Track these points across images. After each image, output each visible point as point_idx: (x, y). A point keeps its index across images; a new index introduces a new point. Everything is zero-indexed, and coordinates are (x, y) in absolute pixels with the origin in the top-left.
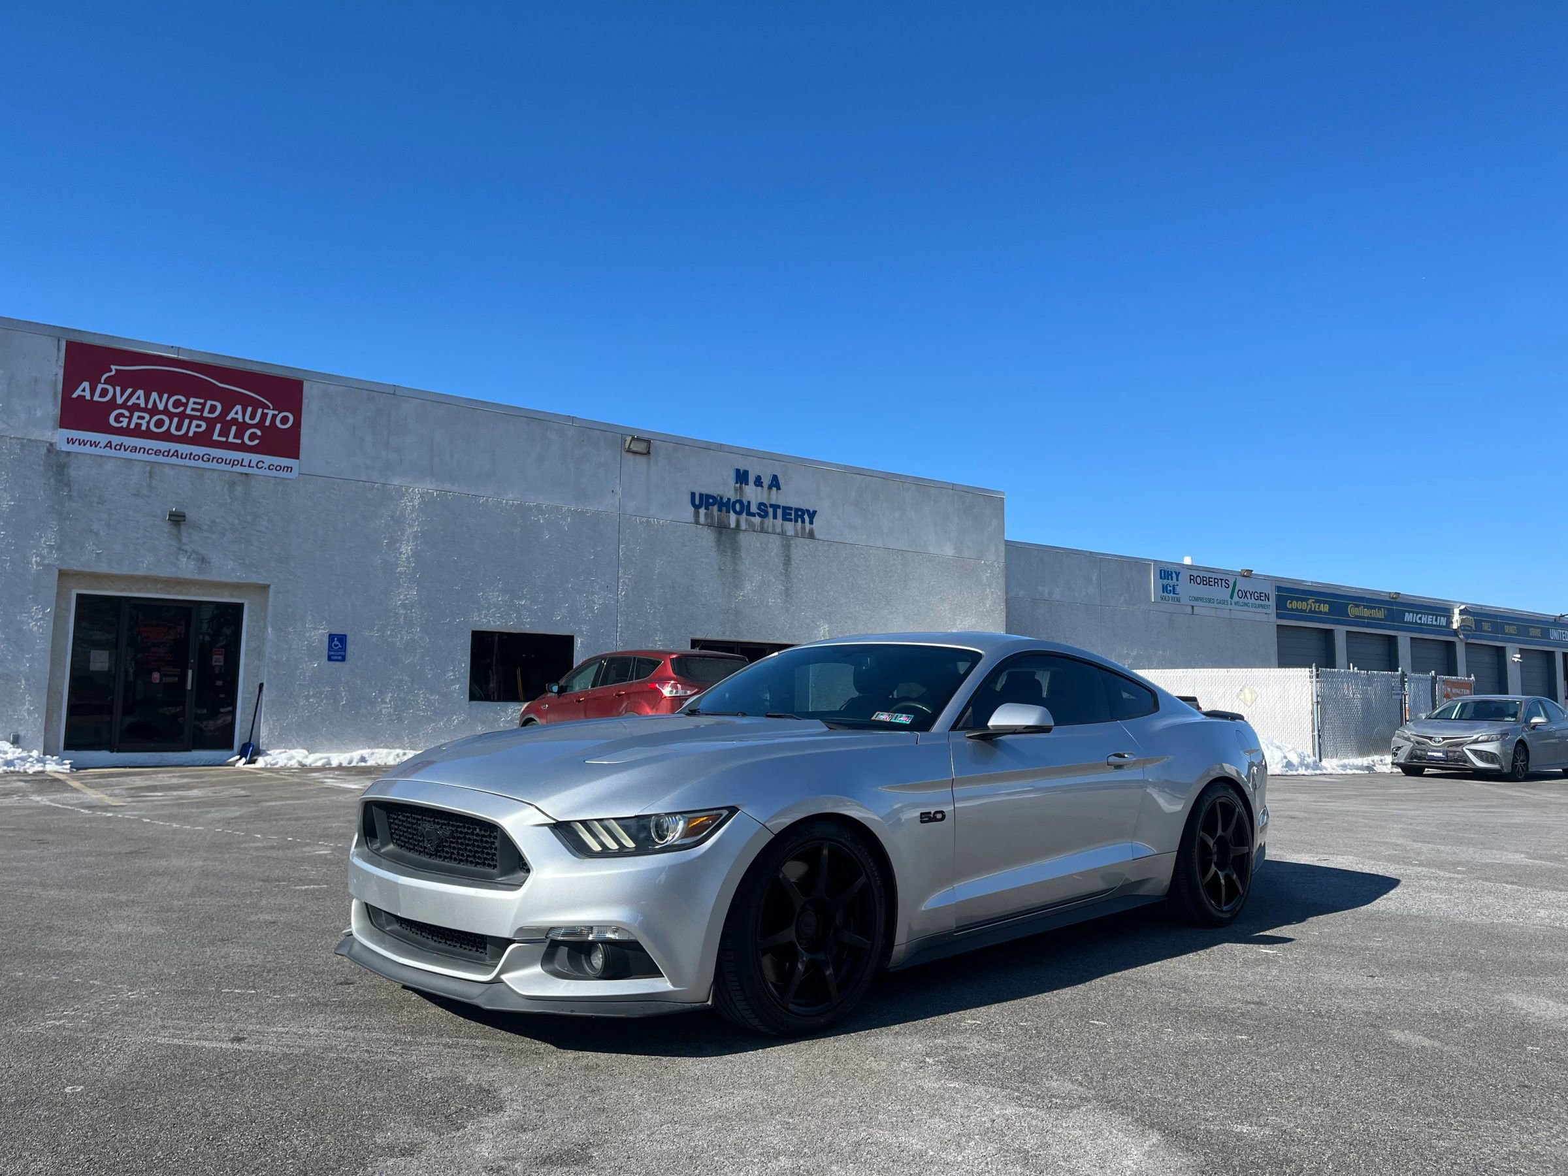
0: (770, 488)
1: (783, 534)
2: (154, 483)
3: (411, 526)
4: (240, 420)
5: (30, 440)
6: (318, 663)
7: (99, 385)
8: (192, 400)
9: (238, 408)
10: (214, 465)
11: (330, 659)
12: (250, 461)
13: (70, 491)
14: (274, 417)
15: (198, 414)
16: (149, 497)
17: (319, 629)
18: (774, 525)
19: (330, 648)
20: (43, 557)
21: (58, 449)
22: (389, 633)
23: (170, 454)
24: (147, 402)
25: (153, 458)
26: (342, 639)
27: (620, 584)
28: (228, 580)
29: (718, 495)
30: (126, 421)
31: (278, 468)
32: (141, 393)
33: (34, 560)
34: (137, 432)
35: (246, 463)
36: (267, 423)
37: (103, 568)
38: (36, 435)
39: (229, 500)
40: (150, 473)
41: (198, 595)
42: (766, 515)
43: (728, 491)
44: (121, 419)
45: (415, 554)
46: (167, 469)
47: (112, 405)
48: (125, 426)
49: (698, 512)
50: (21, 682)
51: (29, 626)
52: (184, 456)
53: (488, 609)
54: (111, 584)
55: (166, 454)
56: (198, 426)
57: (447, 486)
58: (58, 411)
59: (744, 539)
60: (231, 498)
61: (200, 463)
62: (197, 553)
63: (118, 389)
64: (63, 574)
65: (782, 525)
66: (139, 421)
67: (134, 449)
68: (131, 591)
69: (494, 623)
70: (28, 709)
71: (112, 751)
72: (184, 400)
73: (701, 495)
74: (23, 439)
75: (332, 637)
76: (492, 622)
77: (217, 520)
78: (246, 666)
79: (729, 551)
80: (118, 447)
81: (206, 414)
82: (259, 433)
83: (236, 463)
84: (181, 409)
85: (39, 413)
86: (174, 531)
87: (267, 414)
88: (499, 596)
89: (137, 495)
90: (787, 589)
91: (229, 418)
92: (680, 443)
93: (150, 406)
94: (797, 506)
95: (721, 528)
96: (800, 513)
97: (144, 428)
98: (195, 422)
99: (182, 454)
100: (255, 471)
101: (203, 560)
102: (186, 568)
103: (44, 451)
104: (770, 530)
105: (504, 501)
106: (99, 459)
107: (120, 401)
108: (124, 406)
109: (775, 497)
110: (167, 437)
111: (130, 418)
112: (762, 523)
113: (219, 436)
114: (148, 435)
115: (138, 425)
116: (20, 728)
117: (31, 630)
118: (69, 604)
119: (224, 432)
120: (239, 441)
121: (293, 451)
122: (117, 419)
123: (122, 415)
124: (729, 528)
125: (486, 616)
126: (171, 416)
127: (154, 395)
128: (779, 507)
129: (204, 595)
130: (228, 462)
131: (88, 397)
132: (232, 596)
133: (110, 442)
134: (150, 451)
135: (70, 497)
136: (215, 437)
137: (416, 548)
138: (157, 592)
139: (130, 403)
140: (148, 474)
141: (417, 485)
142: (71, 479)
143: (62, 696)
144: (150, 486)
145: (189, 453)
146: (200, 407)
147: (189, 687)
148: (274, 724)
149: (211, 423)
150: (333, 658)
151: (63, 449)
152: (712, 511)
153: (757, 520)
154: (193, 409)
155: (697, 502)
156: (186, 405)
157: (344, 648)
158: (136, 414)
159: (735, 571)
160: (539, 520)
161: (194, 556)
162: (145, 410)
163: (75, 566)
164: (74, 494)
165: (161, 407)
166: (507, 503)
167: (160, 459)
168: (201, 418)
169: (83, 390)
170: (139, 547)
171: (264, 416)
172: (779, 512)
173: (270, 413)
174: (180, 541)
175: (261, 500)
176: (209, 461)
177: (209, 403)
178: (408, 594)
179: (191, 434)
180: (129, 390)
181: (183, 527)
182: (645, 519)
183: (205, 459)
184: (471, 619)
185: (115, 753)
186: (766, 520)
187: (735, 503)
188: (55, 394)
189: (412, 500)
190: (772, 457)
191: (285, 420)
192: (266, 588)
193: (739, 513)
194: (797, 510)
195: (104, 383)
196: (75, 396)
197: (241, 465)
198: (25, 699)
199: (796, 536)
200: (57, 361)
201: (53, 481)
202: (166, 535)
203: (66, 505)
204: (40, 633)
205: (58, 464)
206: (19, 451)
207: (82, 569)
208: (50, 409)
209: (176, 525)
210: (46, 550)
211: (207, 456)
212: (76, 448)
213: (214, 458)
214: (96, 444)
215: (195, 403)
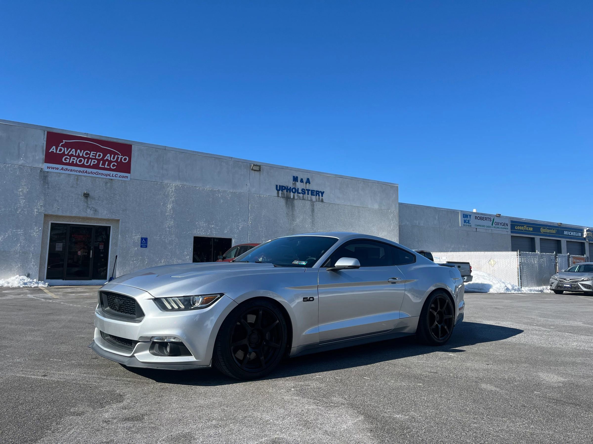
0: (306, 183)
1: (311, 200)
2: (78, 182)
3: (171, 198)
4: (109, 159)
5: (34, 167)
6: (137, 248)
7: (59, 147)
8: (92, 152)
9: (109, 155)
10: (100, 176)
11: (141, 247)
12: (113, 174)
13: (48, 186)
14: (121, 158)
15: (94, 157)
16: (77, 187)
17: (138, 236)
18: (308, 197)
19: (141, 243)
20: (38, 210)
21: (44, 170)
22: (163, 237)
23: (84, 172)
24: (76, 154)
25: (78, 173)
26: (146, 239)
27: (249, 219)
28: (105, 218)
29: (286, 186)
30: (68, 160)
31: (123, 177)
32: (74, 150)
33: (35, 210)
34: (72, 164)
35: (111, 175)
36: (119, 161)
37: (60, 213)
38: (36, 165)
39: (105, 189)
40: (77, 179)
41: (94, 223)
42: (305, 193)
43: (290, 184)
44: (67, 160)
45: (173, 208)
46: (83, 177)
47: (64, 154)
48: (68, 162)
49: (279, 193)
50: (30, 254)
51: (33, 234)
52: (89, 173)
53: (200, 228)
54: (63, 219)
55: (83, 172)
56: (94, 162)
57: (185, 183)
58: (44, 157)
59: (296, 202)
60: (106, 188)
61: (95, 175)
62: (93, 208)
63: (66, 149)
64: (46, 216)
65: (311, 197)
66: (73, 160)
67: (71, 170)
68: (70, 222)
69: (202, 234)
70: (33, 264)
71: (63, 280)
72: (89, 152)
73: (280, 186)
74: (31, 167)
75: (142, 239)
76: (201, 234)
77: (101, 196)
78: (111, 249)
79: (290, 207)
80: (65, 170)
81: (97, 157)
82: (116, 164)
83: (108, 175)
84: (88, 156)
85: (37, 158)
86: (86, 200)
87: (119, 157)
88: (204, 224)
89: (72, 187)
90: (313, 221)
91: (105, 159)
92: (272, 167)
93: (77, 155)
94: (317, 190)
95: (287, 198)
96: (318, 192)
97: (75, 163)
98: (93, 161)
100: (114, 178)
101: (96, 210)
102: (90, 213)
103: (39, 171)
104: (306, 199)
105: (206, 189)
106: (58, 174)
107: (66, 153)
108: (68, 155)
109: (308, 187)
110: (83, 166)
111: (70, 159)
112: (303, 196)
113: (102, 165)
114: (76, 165)
115: (73, 162)
116: (30, 271)
117: (34, 236)
118: (48, 227)
119: (104, 164)
120: (109, 167)
121: (128, 171)
122: (65, 160)
123: (67, 158)
124: (290, 198)
125: (199, 231)
126: (84, 158)
127: (79, 151)
128: (310, 190)
129: (97, 223)
130: (105, 175)
131: (55, 152)
132: (106, 224)
133: (63, 168)
134: (77, 171)
135: (48, 188)
136: (100, 166)
137: (173, 206)
138: (80, 222)
139: (70, 154)
140: (76, 179)
141: (174, 183)
142: (49, 181)
143: (46, 260)
144: (77, 184)
145: (91, 172)
146: (95, 155)
147: (91, 257)
148: (121, 270)
149: (99, 161)
150: (143, 246)
151: (46, 170)
152: (284, 191)
153: (301, 195)
154: (92, 156)
155: (278, 189)
156: (90, 154)
157: (146, 243)
158: (72, 158)
159: (293, 214)
160: (219, 196)
161: (92, 209)
162: (75, 156)
163: (50, 213)
164: (50, 187)
165: (81, 155)
166: (207, 189)
167: (81, 174)
168: (95, 159)
169: (53, 149)
170: (73, 206)
171: (118, 158)
172: (310, 192)
173: (120, 157)
174: (87, 204)
175: (116, 189)
177: (98, 153)
178: (170, 223)
179: (91, 165)
180: (70, 149)
181: (89, 199)
182: (258, 195)
183: (96, 174)
184: (193, 232)
185: (64, 281)
186: (305, 195)
187: (293, 189)
188: (43, 151)
189: (172, 188)
190: (308, 171)
191: (125, 159)
192: (119, 220)
193: (294, 193)
194: (317, 191)
195: (61, 147)
196: (50, 151)
197: (110, 176)
198: (32, 260)
199: (316, 201)
200: (44, 139)
201: (42, 182)
202: (82, 201)
203: (47, 191)
204: (37, 237)
205: (44, 176)
206: (30, 171)
207: (53, 214)
208: (41, 156)
209: (86, 198)
210: (40, 207)
211: (97, 173)
212: (50, 170)
213: (100, 173)
214: (57, 169)
215: (93, 153)
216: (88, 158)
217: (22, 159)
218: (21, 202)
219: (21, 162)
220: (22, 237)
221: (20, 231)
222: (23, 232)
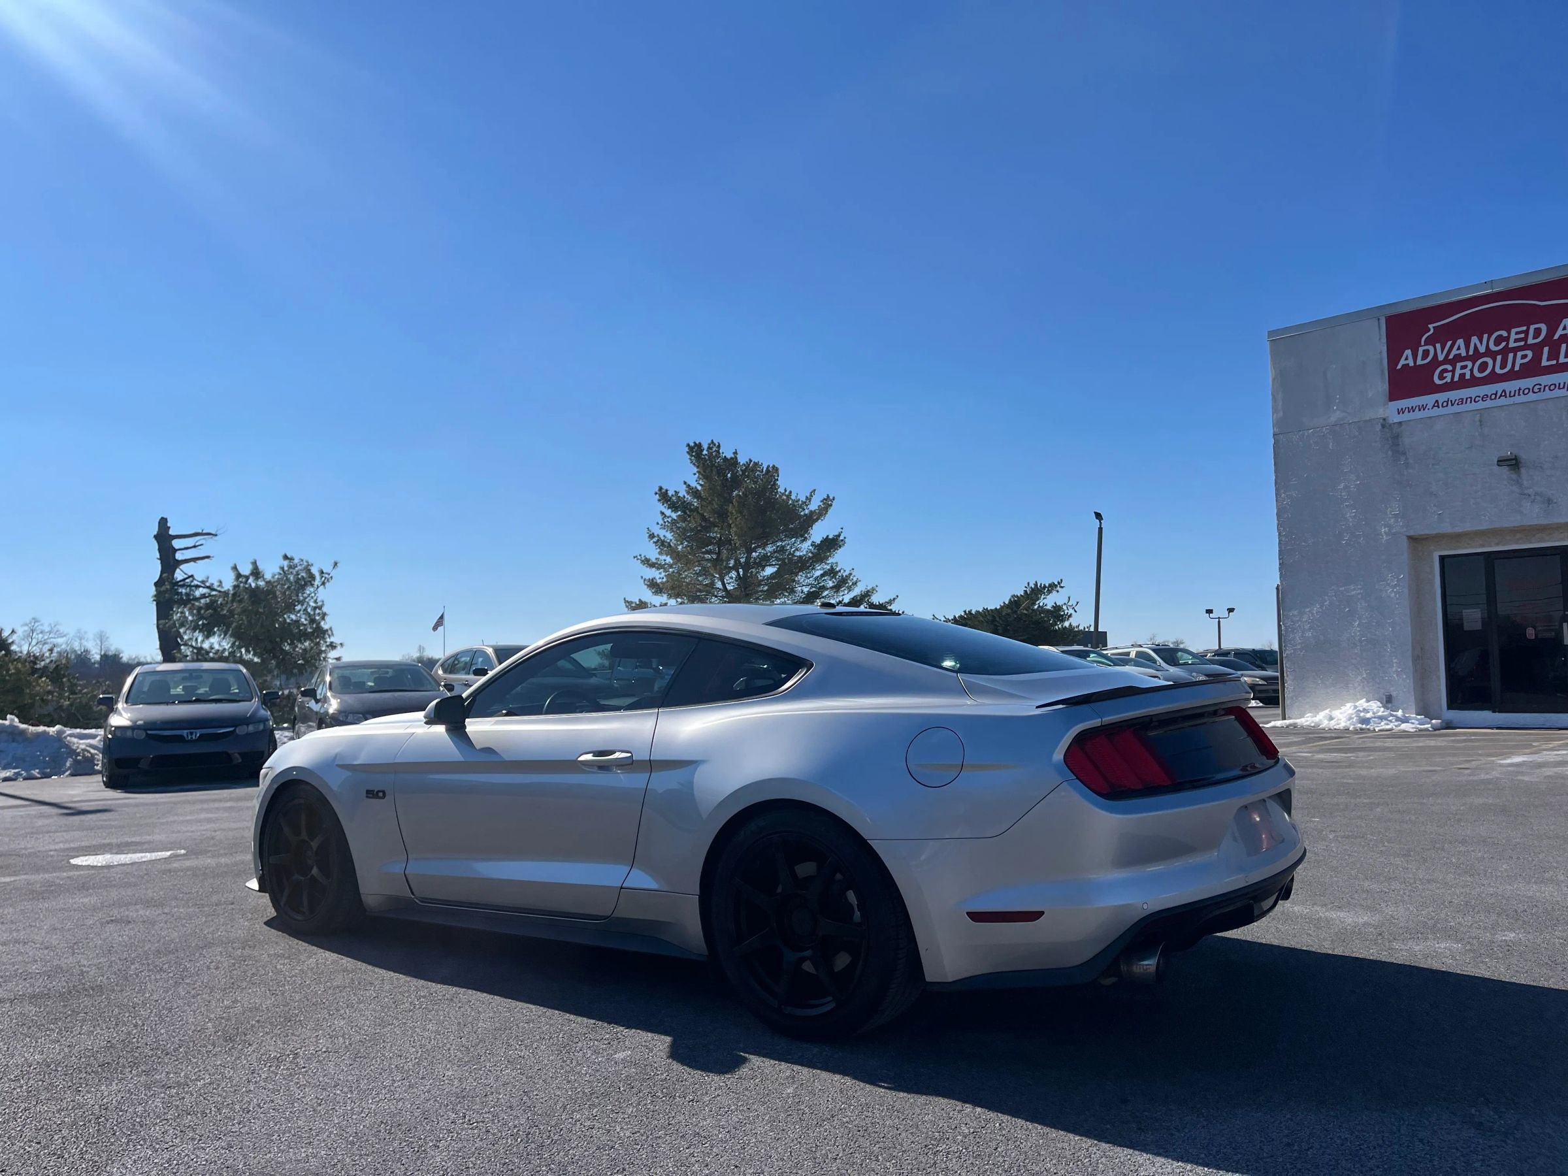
2: (1486, 430)
5: (1365, 421)
7: (1420, 348)
8: (1514, 331)
9: (1566, 322)
10: (1547, 394)
13: (1407, 459)
15: (1522, 343)
16: (1482, 446)
20: (1390, 527)
21: (1391, 422)
23: (1498, 397)
24: (1468, 349)
30: (1449, 375)
32: (1460, 342)
33: (1383, 530)
34: (1463, 383)
37: (1446, 528)
38: (1371, 414)
40: (1480, 421)
44: (1445, 375)
46: (1497, 412)
47: (1435, 363)
48: (1449, 381)
50: (1386, 645)
51: (1387, 592)
52: (1512, 394)
55: (1493, 397)
56: (1524, 357)
58: (1386, 386)
61: (1532, 397)
62: (1541, 495)
63: (1438, 346)
64: (1414, 540)
66: (1463, 371)
67: (1462, 401)
68: (1490, 546)
70: (1397, 671)
71: (1494, 712)
72: (1505, 334)
74: (1358, 422)
80: (1445, 404)
81: (1531, 341)
84: (1504, 344)
85: (1370, 395)
86: (1514, 476)
89: (1470, 447)
91: (1556, 337)
93: (1471, 353)
97: (1468, 377)
98: (1520, 354)
99: (1510, 392)
101: (1549, 501)
102: (1533, 514)
103: (1378, 428)
106: (1429, 421)
107: (1441, 358)
108: (1446, 361)
110: (1494, 378)
111: (1453, 371)
113: (1548, 360)
114: (1474, 382)
115: (1462, 376)
116: (1392, 689)
117: (1389, 597)
118: (1432, 567)
119: (1554, 355)
122: (1441, 377)
123: (1445, 371)
126: (1494, 355)
127: (1475, 340)
130: (1561, 386)
131: (1412, 364)
133: (1437, 401)
134: (1477, 399)
135: (1407, 465)
136: (1544, 363)
138: (1517, 543)
139: (1451, 357)
140: (1478, 423)
142: (1406, 447)
143: (1438, 657)
144: (1482, 434)
145: (1517, 389)
146: (1522, 336)
151: (1395, 421)
154: (1516, 341)
156: (1507, 339)
158: (1459, 365)
161: (1538, 498)
162: (1467, 358)
163: (1420, 530)
164: (1411, 461)
165: (1482, 349)
167: (1488, 403)
168: (1526, 347)
169: (1407, 359)
170: (1479, 500)
174: (1521, 485)
176: (1540, 391)
177: (1532, 328)
179: (1517, 368)
180: (1449, 343)
181: (1523, 471)
183: (1536, 390)
185: (1497, 714)
188: (1382, 371)
195: (1424, 345)
196: (1399, 367)
198: (1392, 661)
200: (1380, 339)
201: (1390, 453)
202: (1505, 482)
203: (1405, 473)
204: (1397, 599)
205: (1392, 435)
206: (1357, 433)
207: (1427, 532)
208: (1380, 385)
209: (1514, 470)
210: (1392, 520)
211: (1538, 387)
212: (1406, 416)
213: (1545, 386)
214: (1424, 407)
215: (1517, 333)
216: (1505, 352)
217: (1337, 409)
218: (1348, 516)
219: (1336, 416)
220: (1361, 604)
221: (1354, 589)
222: (1361, 589)
